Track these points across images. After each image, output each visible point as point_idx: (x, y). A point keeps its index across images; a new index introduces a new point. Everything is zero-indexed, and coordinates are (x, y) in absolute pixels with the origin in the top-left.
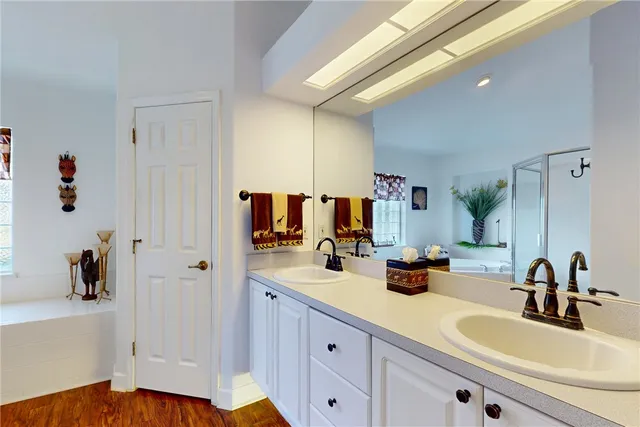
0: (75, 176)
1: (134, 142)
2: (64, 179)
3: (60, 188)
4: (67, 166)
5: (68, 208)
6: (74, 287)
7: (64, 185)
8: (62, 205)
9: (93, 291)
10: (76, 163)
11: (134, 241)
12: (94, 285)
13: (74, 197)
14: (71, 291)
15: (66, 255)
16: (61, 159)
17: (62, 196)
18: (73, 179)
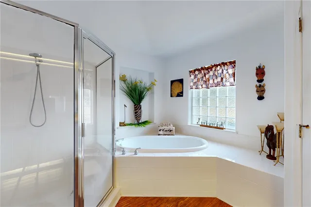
0: (265, 78)
1: (301, 30)
2: (258, 81)
3: (256, 86)
4: (260, 72)
5: (261, 98)
6: (263, 147)
7: (258, 84)
8: (257, 96)
9: (274, 154)
10: (265, 70)
11: (301, 126)
12: (274, 150)
13: (264, 91)
14: (261, 149)
15: (258, 126)
16: (257, 69)
17: (257, 91)
18: (263, 80)
